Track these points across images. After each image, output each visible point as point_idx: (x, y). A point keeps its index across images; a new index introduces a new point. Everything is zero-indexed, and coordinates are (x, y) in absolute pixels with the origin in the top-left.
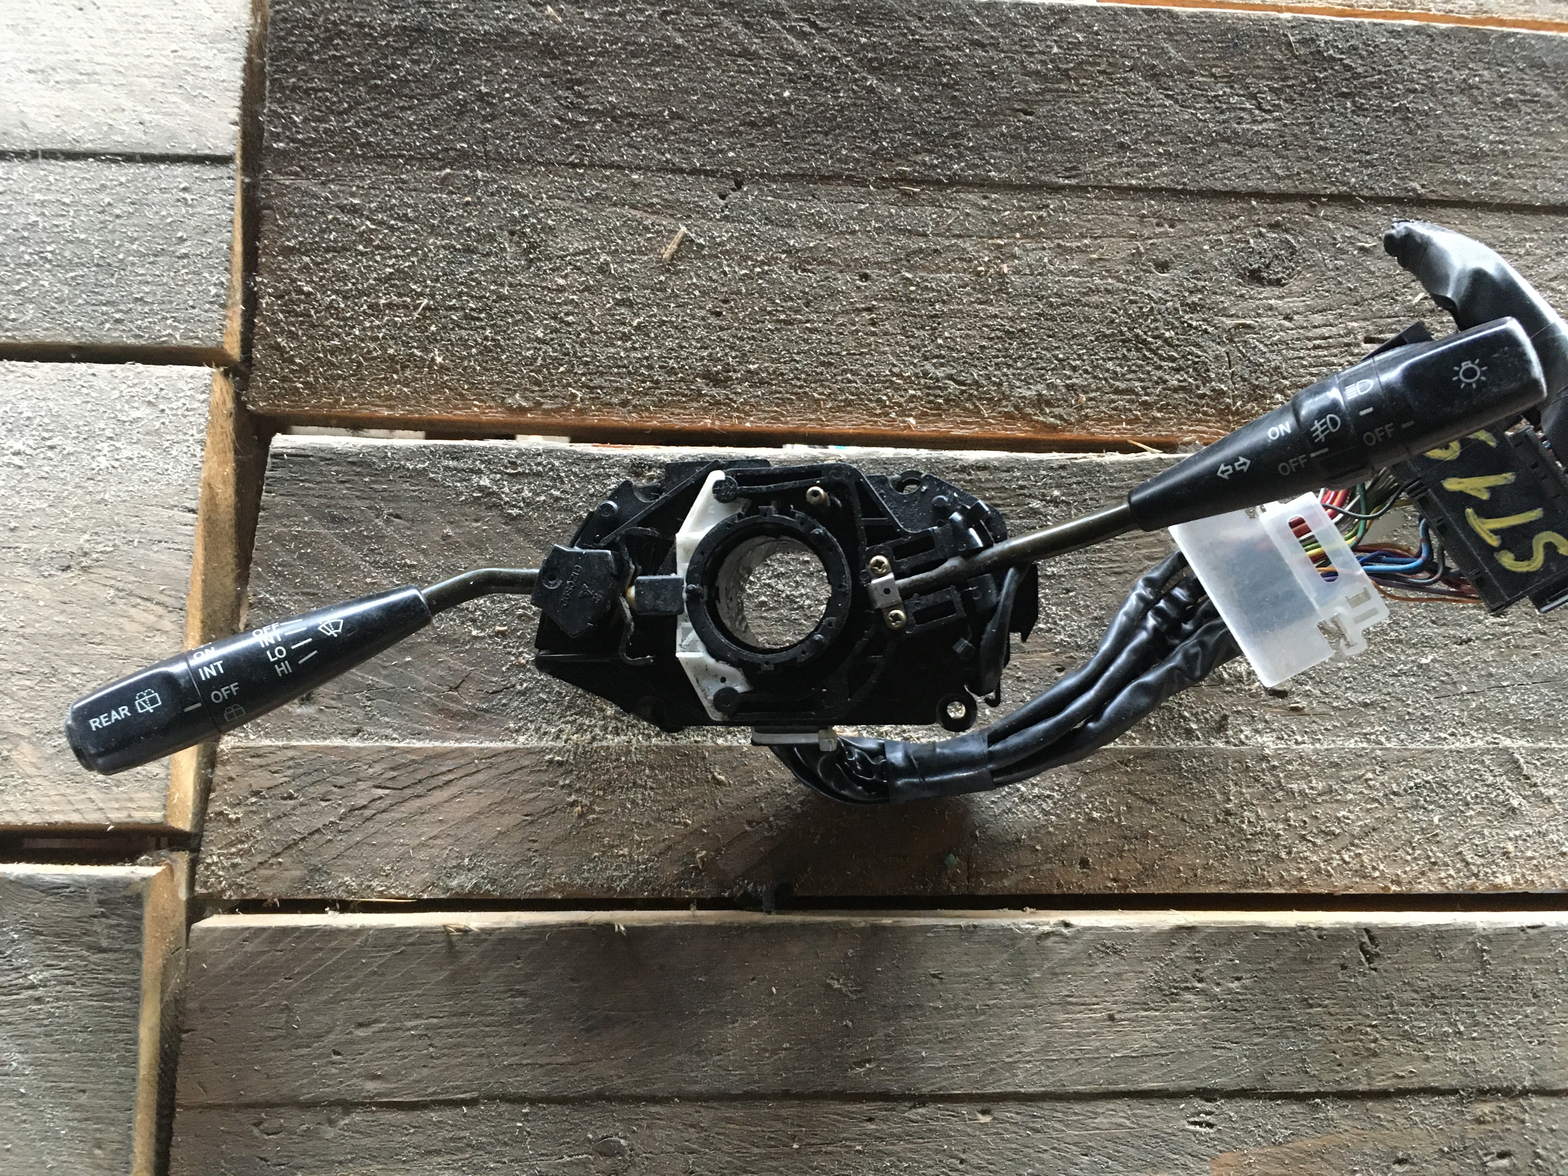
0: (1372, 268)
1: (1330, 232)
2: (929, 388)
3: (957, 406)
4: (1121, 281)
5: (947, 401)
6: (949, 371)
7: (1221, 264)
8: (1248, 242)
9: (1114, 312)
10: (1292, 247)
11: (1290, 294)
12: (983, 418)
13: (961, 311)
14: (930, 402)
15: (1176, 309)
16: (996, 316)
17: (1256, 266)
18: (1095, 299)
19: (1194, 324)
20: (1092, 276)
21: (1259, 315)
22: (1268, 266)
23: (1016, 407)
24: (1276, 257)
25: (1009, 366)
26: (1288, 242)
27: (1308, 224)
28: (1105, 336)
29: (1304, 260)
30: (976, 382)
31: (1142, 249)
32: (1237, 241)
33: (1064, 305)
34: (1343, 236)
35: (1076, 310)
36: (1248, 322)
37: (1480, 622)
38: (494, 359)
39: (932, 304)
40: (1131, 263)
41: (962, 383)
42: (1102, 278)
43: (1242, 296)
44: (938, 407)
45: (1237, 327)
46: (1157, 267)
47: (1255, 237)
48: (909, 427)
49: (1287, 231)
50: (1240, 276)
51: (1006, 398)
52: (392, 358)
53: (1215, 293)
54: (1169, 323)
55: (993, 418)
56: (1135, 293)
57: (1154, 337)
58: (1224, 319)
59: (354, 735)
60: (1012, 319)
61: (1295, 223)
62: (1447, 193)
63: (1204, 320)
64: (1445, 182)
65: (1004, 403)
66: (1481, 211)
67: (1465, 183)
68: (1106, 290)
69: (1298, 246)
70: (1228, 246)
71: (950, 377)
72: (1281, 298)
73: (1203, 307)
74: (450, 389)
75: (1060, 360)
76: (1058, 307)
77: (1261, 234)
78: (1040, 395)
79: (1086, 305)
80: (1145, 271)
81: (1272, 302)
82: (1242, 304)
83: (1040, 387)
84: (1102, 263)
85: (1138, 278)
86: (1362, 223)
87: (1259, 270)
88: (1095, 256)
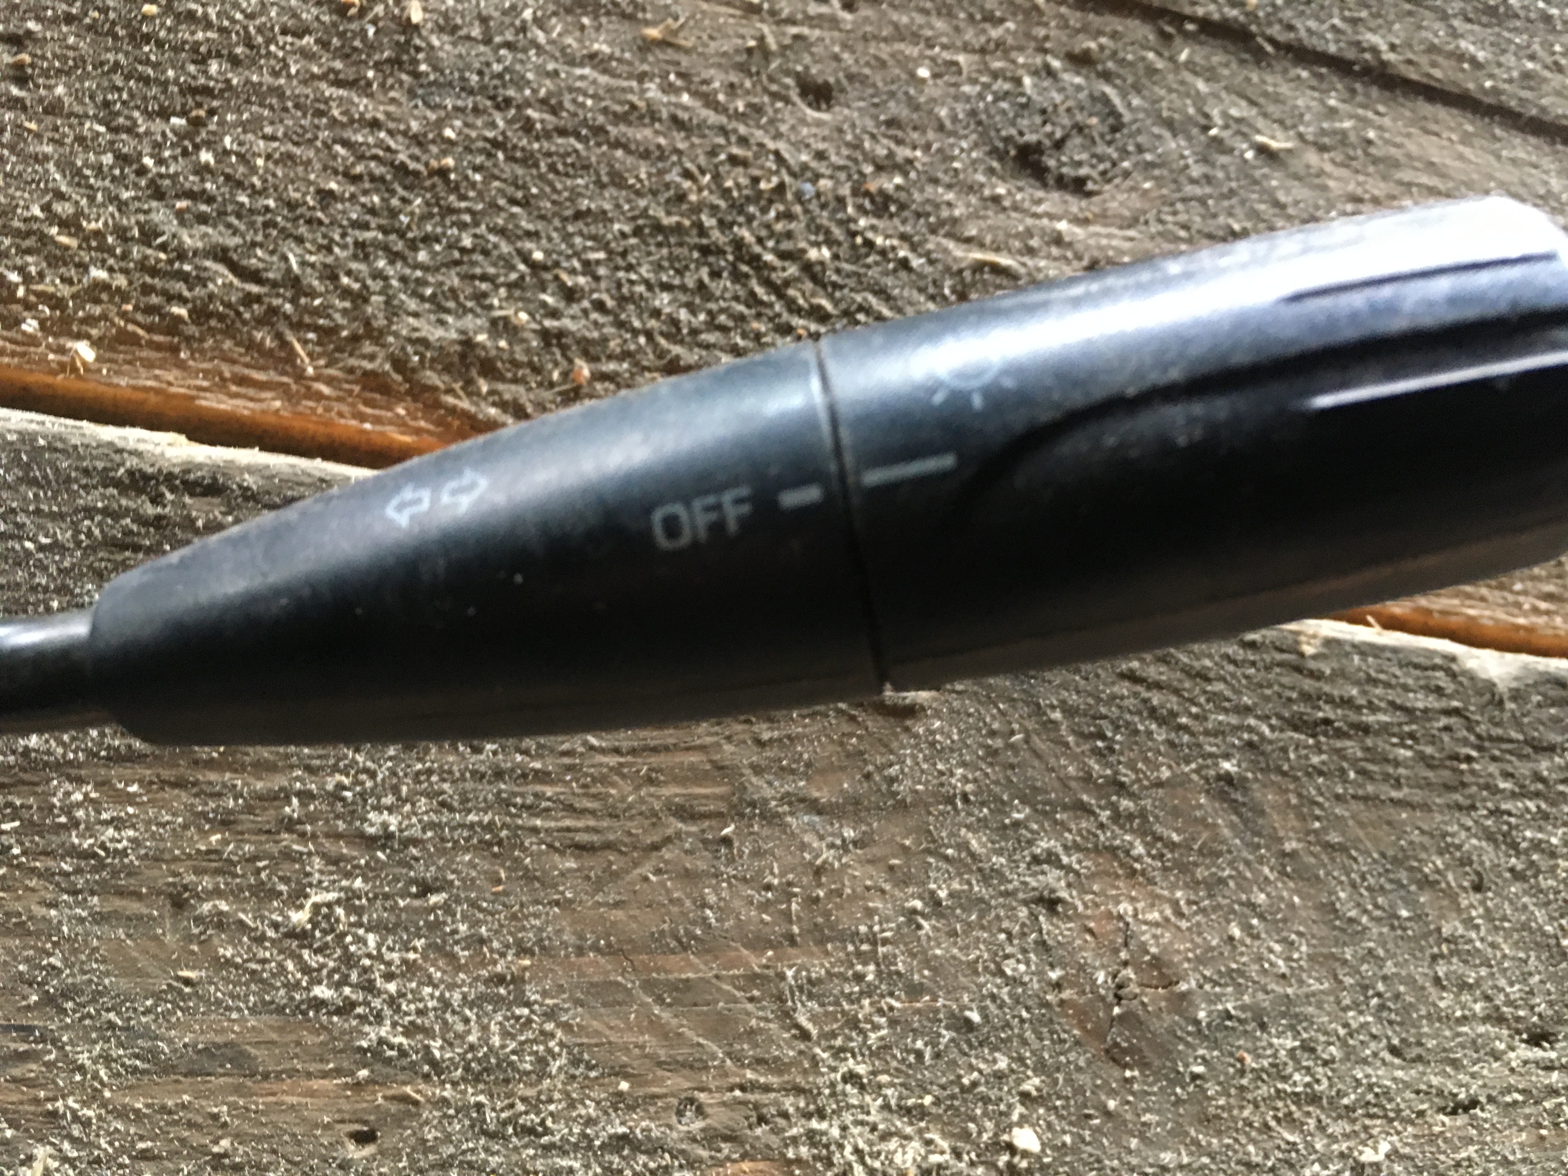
0: (1282, 197)
1: (1199, 100)
2: (154, 272)
3: (229, 332)
4: (717, 107)
5: (200, 314)
6: (218, 235)
7: (955, 119)
8: (1018, 82)
9: (687, 174)
10: (1114, 113)
11: (1103, 217)
12: (299, 376)
13: (279, 93)
14: (150, 310)
15: (841, 201)
16: (375, 125)
17: (1031, 138)
18: (642, 134)
19: (879, 241)
20: (641, 78)
21: (1031, 251)
22: (1059, 145)
23: (399, 364)
24: (1080, 129)
25: (394, 257)
26: (1105, 100)
27: (1151, 71)
28: (658, 227)
29: (1140, 149)
30: (294, 282)
31: (772, 43)
32: (996, 75)
33: (562, 132)
34: (1225, 115)
35: (594, 154)
36: (1004, 260)
37: (1496, 1056)
39: (202, 61)
40: (743, 69)
41: (254, 276)
42: (668, 88)
43: (996, 199)
44: (173, 325)
45: (979, 267)
46: (803, 94)
47: (1035, 73)
48: (70, 367)
49: (1107, 76)
50: (994, 152)
51: (377, 336)
53: (935, 181)
54: (819, 229)
55: (330, 381)
56: (743, 141)
57: (784, 256)
58: (951, 245)
60: (418, 140)
61: (1122, 62)
62: (1437, 73)
63: (904, 237)
64: (1432, 49)
65: (368, 347)
66: (1501, 124)
67: (1473, 60)
68: (674, 119)
69: (1127, 117)
70: (974, 81)
71: (222, 255)
72: (1084, 222)
73: (902, 207)
75: (534, 266)
76: (547, 135)
77: (1050, 72)
78: (468, 343)
79: (616, 144)
80: (775, 96)
81: (1062, 226)
82: (994, 218)
83: (469, 322)
84: (670, 54)
85: (758, 109)
86: (1265, 94)
87: (1037, 149)
88: (654, 32)
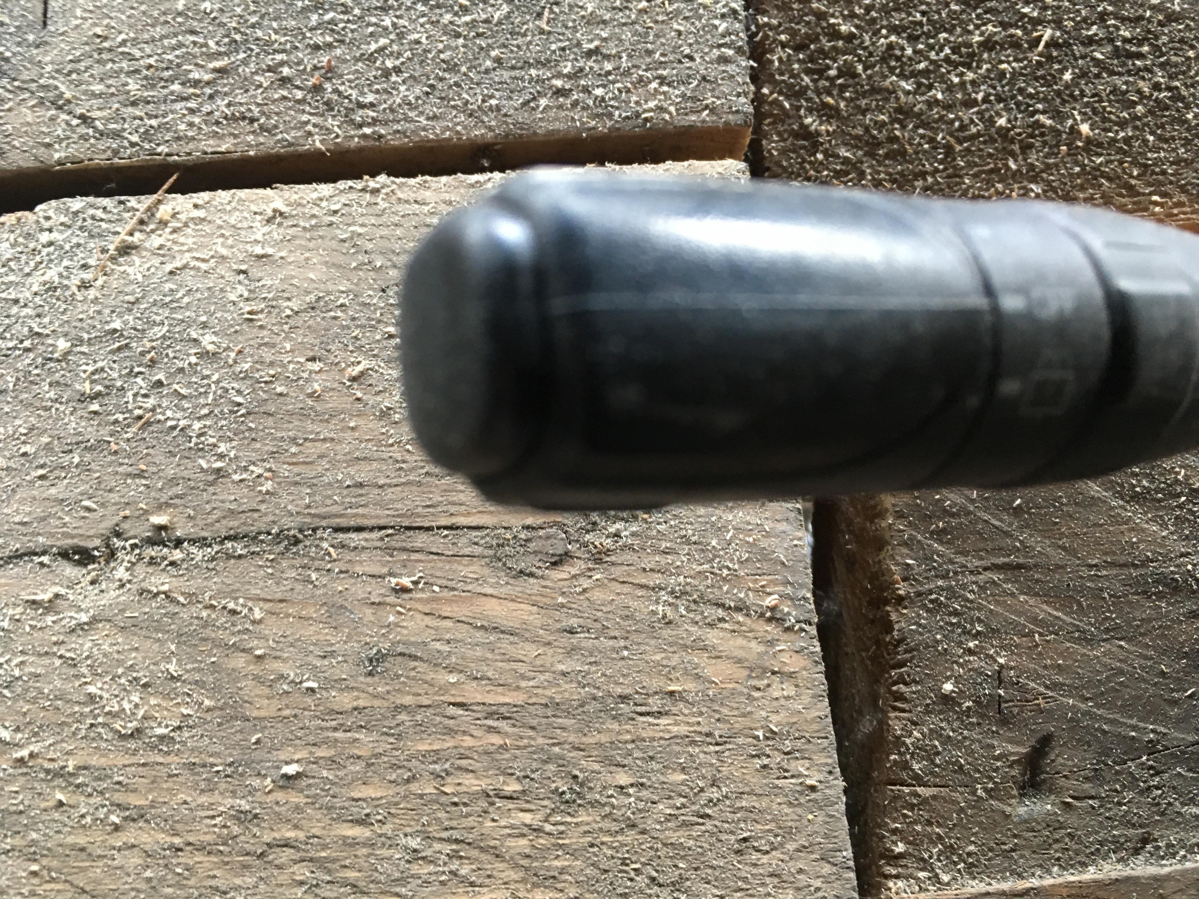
38: (1173, 120)
52: (1003, 132)
59: (1136, 852)
74: (1109, 179)
